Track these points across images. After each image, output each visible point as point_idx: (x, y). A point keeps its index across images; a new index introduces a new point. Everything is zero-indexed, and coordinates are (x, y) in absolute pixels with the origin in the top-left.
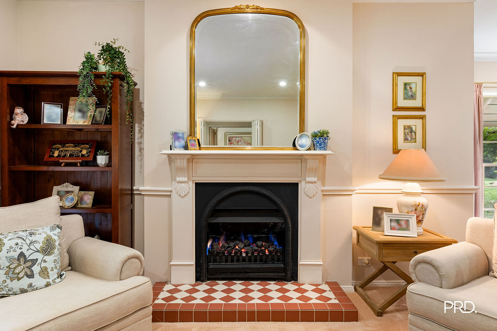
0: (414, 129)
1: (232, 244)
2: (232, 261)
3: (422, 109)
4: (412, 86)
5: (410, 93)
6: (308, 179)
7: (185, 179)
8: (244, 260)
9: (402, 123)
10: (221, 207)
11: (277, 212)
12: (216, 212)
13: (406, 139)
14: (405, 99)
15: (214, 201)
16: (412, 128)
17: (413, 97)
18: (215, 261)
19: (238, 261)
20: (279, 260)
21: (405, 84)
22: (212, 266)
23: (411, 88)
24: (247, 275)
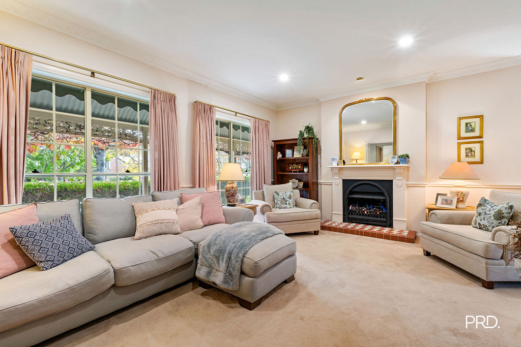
0: (473, 149)
1: (361, 208)
2: (360, 215)
3: (480, 137)
4: (471, 124)
5: (470, 129)
6: (397, 178)
7: (338, 178)
8: (366, 215)
9: (463, 147)
10: (354, 190)
11: (382, 194)
12: (352, 193)
13: (467, 156)
14: (466, 132)
15: (351, 188)
16: (471, 149)
17: (473, 130)
18: (352, 214)
19: (363, 215)
20: (384, 217)
21: (467, 124)
22: (350, 216)
23: (471, 126)
24: (367, 222)
